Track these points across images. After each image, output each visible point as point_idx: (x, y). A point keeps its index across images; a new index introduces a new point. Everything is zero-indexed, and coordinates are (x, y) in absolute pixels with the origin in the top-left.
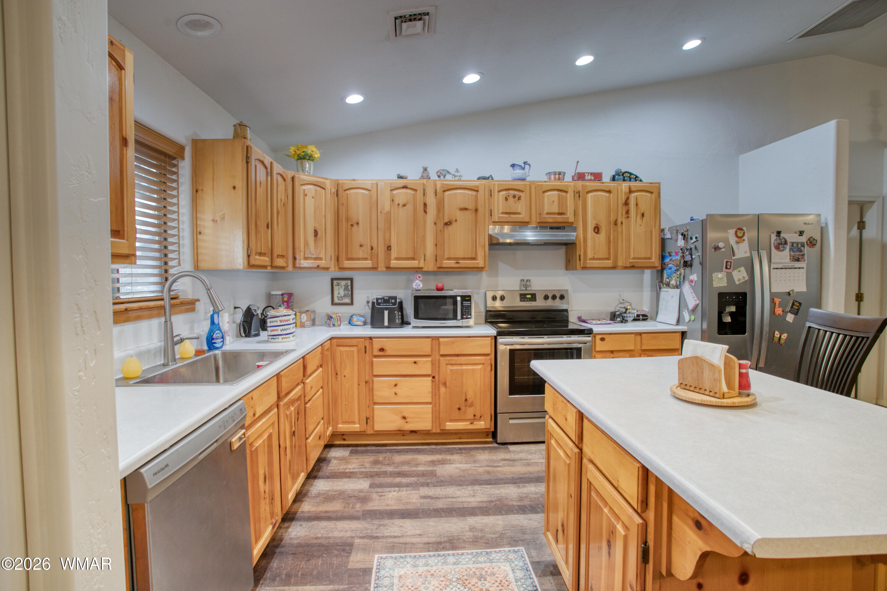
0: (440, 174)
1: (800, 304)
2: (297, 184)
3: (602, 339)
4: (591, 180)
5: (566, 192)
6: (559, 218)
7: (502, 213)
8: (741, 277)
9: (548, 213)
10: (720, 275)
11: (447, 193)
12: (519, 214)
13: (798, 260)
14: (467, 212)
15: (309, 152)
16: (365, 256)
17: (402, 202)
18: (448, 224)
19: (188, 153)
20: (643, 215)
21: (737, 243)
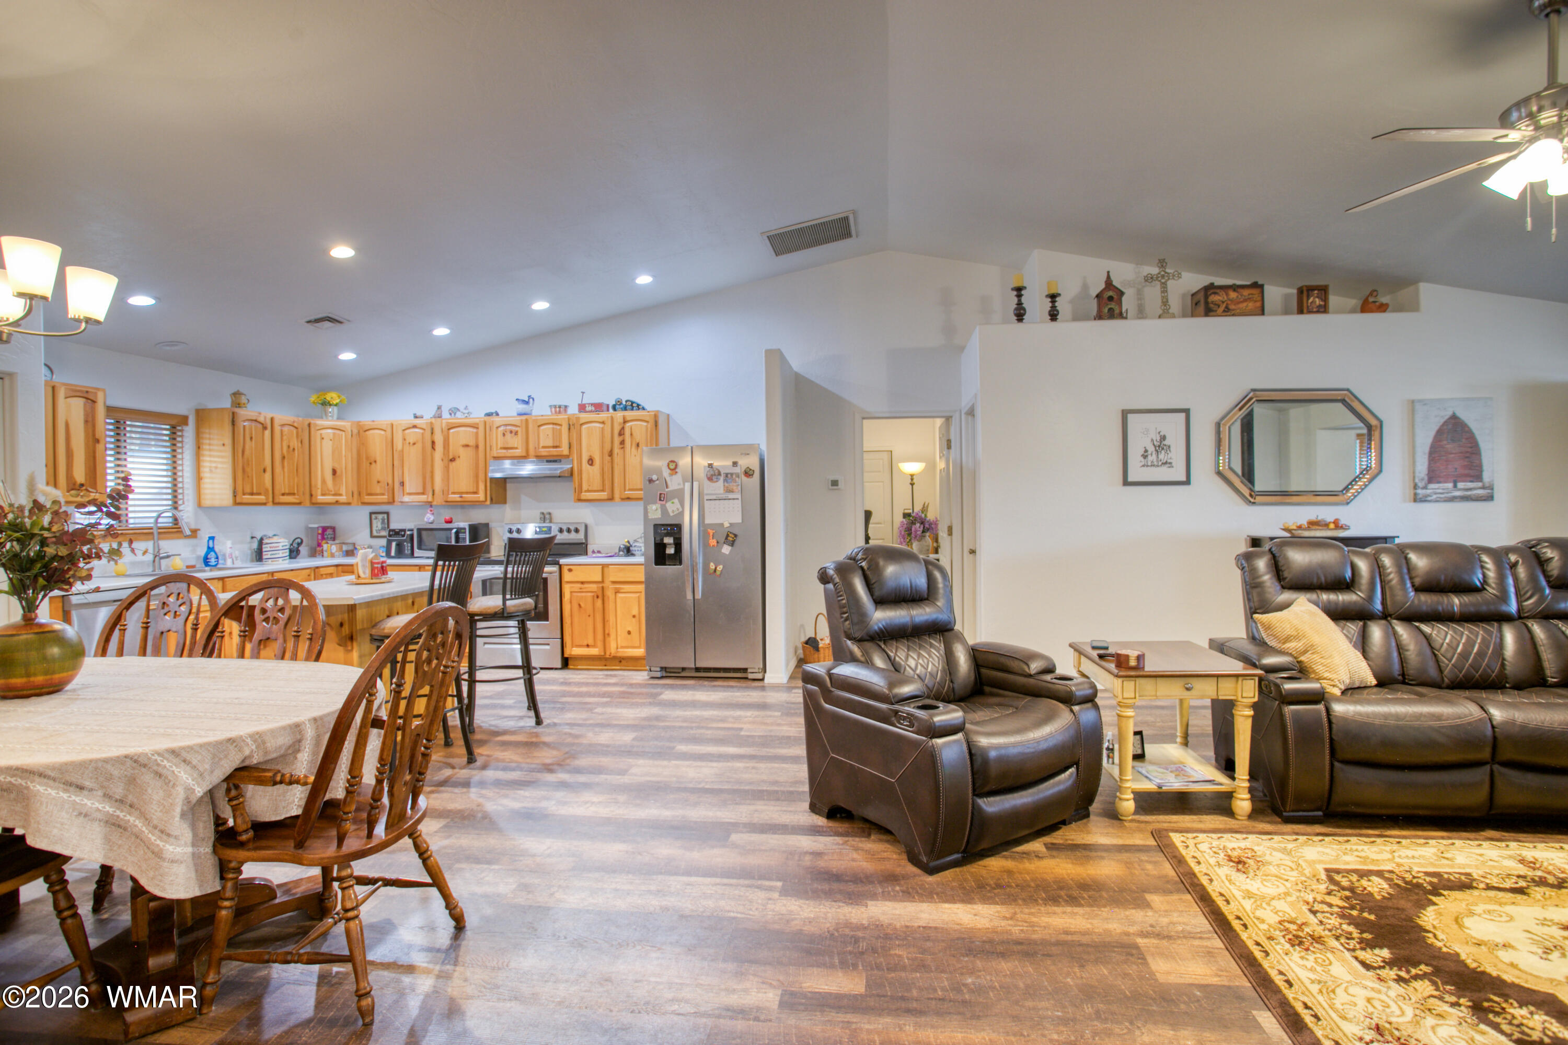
0: (453, 411)
1: (736, 536)
2: (312, 430)
3: (570, 570)
4: (591, 411)
5: (560, 425)
6: (554, 451)
7: (501, 448)
8: (675, 509)
9: (543, 447)
10: (654, 507)
11: (452, 431)
12: (516, 448)
13: (732, 491)
14: (469, 449)
15: (328, 398)
16: (382, 492)
17: (412, 442)
18: (453, 460)
19: (192, 421)
20: (638, 445)
21: (671, 475)
